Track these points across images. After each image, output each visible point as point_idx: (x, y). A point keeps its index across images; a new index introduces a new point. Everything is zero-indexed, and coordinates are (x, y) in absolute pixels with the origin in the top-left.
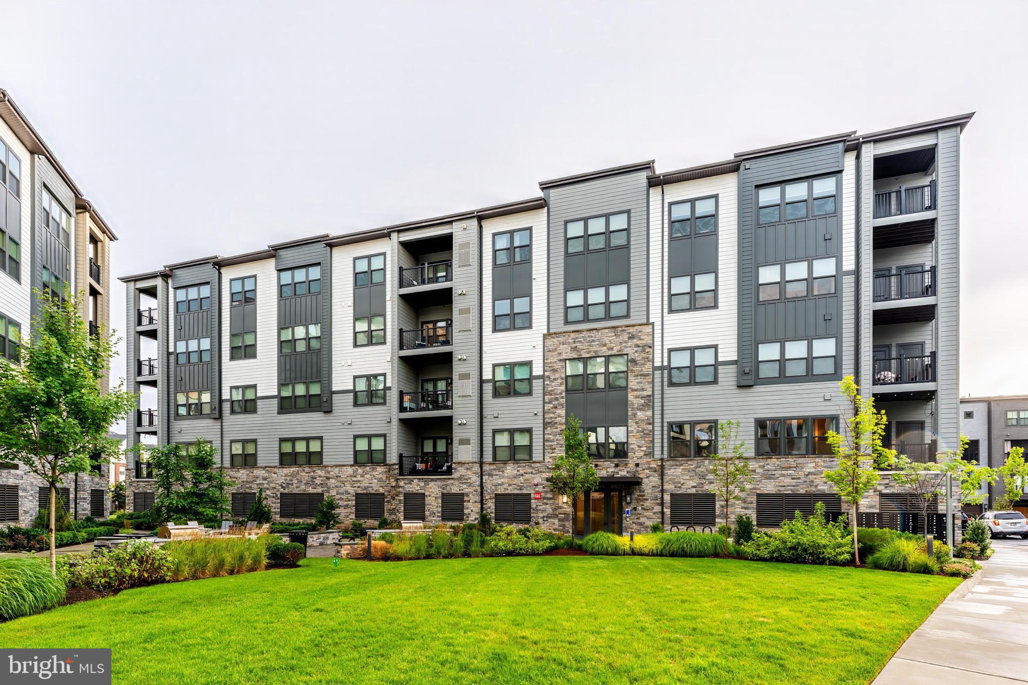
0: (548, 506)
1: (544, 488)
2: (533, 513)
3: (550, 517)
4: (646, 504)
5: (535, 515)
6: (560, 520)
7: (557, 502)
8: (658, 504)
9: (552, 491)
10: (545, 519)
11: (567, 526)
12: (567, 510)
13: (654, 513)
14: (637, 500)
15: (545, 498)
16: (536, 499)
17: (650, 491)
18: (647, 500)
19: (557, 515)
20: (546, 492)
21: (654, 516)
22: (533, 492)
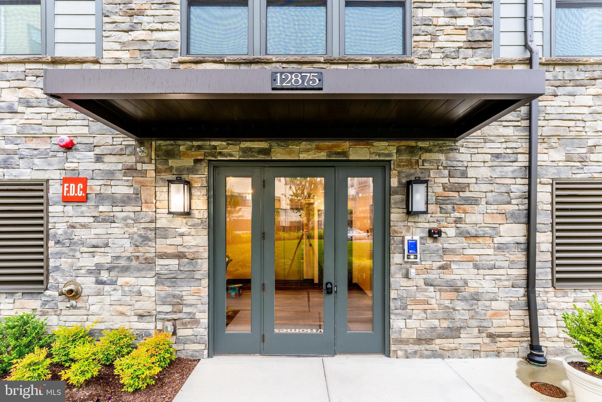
0: (116, 229)
1: (99, 159)
2: (59, 255)
3: (125, 270)
4: (469, 218)
5: (64, 262)
6: (160, 279)
7: (148, 211)
8: (512, 217)
9: (130, 170)
10: (104, 276)
11: (189, 299)
12: (189, 241)
13: (501, 248)
14: (440, 202)
15: (101, 198)
16: (67, 200)
17: (484, 172)
18: (475, 202)
19: (149, 262)
20: (110, 175)
21: (500, 259)
22: (58, 175)
